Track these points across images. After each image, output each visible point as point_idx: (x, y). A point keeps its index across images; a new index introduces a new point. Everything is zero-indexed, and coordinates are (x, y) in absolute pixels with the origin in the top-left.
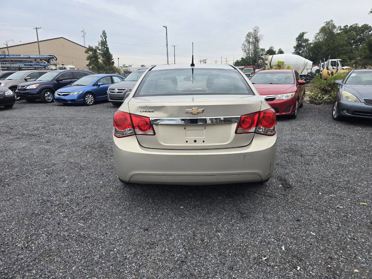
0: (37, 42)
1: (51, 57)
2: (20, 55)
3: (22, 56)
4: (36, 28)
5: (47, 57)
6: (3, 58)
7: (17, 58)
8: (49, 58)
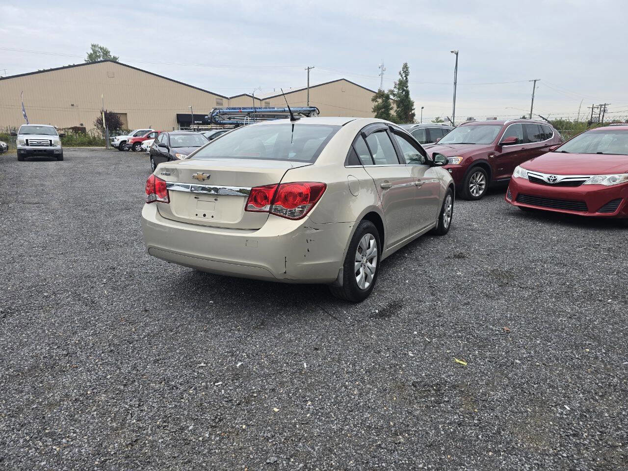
0: (306, 89)
1: (312, 109)
2: (274, 108)
3: (276, 109)
4: (309, 68)
5: (307, 109)
6: (253, 112)
7: (270, 111)
8: (309, 110)
